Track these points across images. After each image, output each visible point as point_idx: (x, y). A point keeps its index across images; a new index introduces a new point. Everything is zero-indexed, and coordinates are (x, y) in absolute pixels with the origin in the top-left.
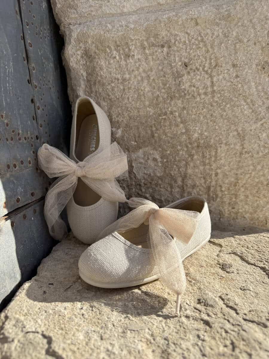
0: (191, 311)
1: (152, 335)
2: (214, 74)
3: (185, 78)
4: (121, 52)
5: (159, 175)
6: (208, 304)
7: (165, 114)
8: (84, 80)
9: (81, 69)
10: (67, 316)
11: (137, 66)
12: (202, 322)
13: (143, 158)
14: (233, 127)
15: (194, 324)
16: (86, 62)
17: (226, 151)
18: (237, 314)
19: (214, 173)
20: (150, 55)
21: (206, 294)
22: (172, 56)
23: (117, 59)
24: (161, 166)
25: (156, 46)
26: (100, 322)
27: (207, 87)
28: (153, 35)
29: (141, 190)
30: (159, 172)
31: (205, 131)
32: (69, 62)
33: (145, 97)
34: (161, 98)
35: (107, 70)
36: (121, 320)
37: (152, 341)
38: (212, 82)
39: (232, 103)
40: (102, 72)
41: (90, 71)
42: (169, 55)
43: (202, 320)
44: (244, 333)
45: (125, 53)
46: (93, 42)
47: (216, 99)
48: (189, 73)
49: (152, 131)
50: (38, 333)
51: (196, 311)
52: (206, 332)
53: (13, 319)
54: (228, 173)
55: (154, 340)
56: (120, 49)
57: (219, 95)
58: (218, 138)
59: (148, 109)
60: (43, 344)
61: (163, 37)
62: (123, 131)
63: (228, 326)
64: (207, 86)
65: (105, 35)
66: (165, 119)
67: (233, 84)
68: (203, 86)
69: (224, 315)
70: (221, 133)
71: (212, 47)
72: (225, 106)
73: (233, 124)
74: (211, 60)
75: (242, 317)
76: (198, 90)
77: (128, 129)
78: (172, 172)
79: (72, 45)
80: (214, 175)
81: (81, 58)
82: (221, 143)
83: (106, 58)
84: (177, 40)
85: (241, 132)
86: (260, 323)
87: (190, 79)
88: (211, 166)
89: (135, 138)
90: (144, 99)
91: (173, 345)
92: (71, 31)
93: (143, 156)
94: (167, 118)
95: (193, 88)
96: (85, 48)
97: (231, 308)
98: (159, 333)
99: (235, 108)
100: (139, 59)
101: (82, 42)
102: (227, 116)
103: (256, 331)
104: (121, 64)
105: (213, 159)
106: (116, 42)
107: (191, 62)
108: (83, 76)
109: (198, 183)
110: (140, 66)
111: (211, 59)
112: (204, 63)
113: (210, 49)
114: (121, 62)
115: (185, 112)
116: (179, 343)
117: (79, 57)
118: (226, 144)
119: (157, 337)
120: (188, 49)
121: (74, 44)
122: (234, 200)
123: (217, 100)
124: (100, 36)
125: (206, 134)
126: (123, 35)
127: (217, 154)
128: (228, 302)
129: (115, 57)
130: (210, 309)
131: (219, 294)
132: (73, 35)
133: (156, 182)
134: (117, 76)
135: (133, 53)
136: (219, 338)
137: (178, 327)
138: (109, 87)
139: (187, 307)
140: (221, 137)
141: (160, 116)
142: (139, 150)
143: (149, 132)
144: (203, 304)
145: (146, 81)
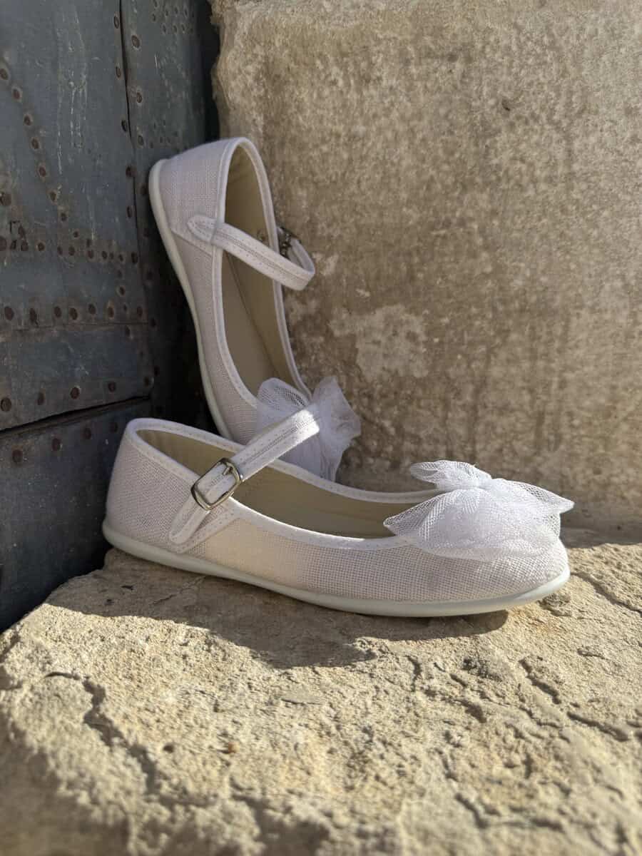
0: (443, 681)
1: (336, 719)
2: (576, 130)
3: (503, 138)
4: (351, 69)
6: (487, 672)
7: (447, 224)
8: (257, 134)
9: (252, 109)
10: (148, 654)
11: (387, 105)
12: (463, 708)
13: (384, 332)
14: (612, 267)
15: (443, 710)
16: (266, 91)
17: (591, 326)
18: (557, 701)
19: (556, 379)
20: (420, 78)
21: (487, 651)
22: (474, 83)
23: (338, 87)
24: (425, 353)
25: (437, 57)
26: (221, 675)
27: (555, 165)
28: (430, 30)
29: (371, 409)
30: (418, 367)
31: (543, 272)
32: (227, 91)
33: (399, 180)
34: (439, 186)
35: (313, 112)
36: (269, 679)
37: (334, 730)
38: (570, 152)
39: (616, 208)
40: (301, 119)
41: (273, 114)
42: (467, 80)
43: (465, 703)
44: (563, 744)
45: (359, 72)
46: (285, 45)
47: (575, 195)
48: (512, 126)
49: (410, 266)
50: (76, 678)
51: (454, 682)
52: (467, 729)
53: (27, 645)
54: (590, 383)
55: (338, 728)
56: (347, 62)
57: (584, 186)
58: (574, 293)
59: (404, 209)
60: (83, 701)
61: (455, 35)
62: (339, 262)
63: (526, 724)
64: (556, 160)
65: (316, 27)
66: (444, 237)
67: (623, 158)
68: (545, 159)
69: (523, 700)
70: (582, 281)
71: (575, 62)
72: (598, 214)
73: (613, 260)
74: (572, 95)
75: (565, 711)
76: (532, 169)
77: (352, 257)
78: (451, 371)
79: (237, 50)
80: (555, 386)
81: (255, 81)
82: (581, 307)
83: (312, 85)
84: (488, 44)
85: (633, 282)
86: (611, 728)
87: (514, 142)
88: (550, 361)
89: (367, 280)
90: (396, 187)
91: (380, 745)
92: (236, 15)
93: (382, 326)
94: (449, 234)
95: (519, 165)
96: (266, 57)
97: (545, 688)
98: (354, 717)
99: (623, 221)
100: (391, 88)
101: (259, 43)
102: (601, 240)
103: (594, 744)
104: (347, 100)
105: (557, 344)
106: (339, 45)
107: (520, 99)
108: (256, 126)
109: (513, 402)
110: (392, 104)
111: (571, 93)
112: (552, 101)
113: (571, 69)
114: (348, 92)
115: (496, 222)
116: (395, 743)
117: (250, 80)
118: (593, 310)
119: (346, 723)
120: (514, 64)
121: (240, 46)
122: (601, 451)
123: (579, 196)
124: (304, 29)
125: (544, 279)
126: (358, 27)
127: (569, 333)
128: (539, 675)
129: (334, 83)
130: (491, 683)
131: (521, 657)
132: (240, 24)
133: (409, 392)
134: (337, 127)
135: (378, 74)
136: (496, 745)
137: (403, 711)
138: (315, 154)
139: (435, 671)
140: (580, 291)
141: (433, 228)
142: (374, 310)
143: (404, 268)
144: (475, 671)
145: (404, 144)
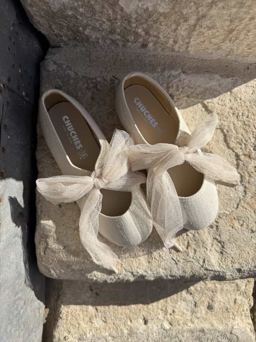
5: (161, 10)
19: (249, 17)
24: (169, 1)
30: (163, 7)
78: (184, 11)
88: (250, 9)
109: (218, 25)
133: (155, 19)
